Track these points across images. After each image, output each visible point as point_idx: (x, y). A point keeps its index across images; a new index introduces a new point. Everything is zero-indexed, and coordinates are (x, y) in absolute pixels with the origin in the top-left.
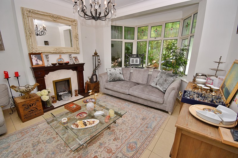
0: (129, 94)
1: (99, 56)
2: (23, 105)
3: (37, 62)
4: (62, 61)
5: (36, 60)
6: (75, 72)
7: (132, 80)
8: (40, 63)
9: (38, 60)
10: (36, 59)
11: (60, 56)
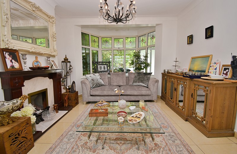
0: (122, 95)
1: (70, 62)
2: (10, 136)
3: (12, 64)
4: (40, 65)
5: (11, 61)
6: (51, 80)
7: (112, 84)
8: (16, 65)
9: (13, 61)
10: (11, 59)
11: (36, 58)
